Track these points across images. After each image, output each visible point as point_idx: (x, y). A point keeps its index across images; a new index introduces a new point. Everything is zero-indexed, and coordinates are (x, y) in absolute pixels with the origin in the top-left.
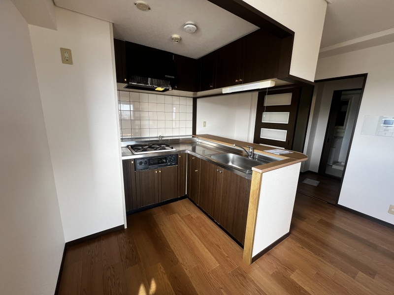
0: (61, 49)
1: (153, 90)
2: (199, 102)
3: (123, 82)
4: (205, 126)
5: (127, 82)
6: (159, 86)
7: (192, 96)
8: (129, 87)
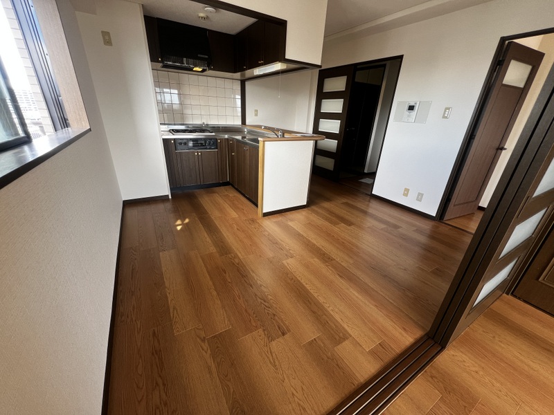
0: (102, 32)
1: (191, 70)
2: (248, 84)
3: (158, 62)
4: (256, 115)
5: (162, 62)
6: (196, 66)
7: (239, 78)
8: (166, 66)
